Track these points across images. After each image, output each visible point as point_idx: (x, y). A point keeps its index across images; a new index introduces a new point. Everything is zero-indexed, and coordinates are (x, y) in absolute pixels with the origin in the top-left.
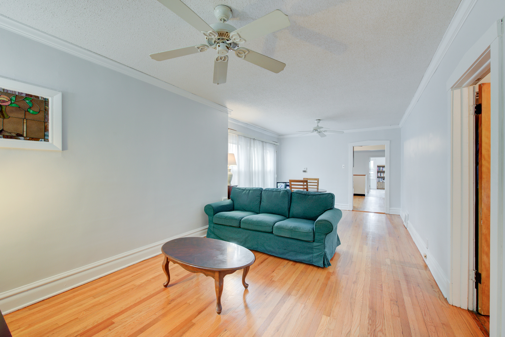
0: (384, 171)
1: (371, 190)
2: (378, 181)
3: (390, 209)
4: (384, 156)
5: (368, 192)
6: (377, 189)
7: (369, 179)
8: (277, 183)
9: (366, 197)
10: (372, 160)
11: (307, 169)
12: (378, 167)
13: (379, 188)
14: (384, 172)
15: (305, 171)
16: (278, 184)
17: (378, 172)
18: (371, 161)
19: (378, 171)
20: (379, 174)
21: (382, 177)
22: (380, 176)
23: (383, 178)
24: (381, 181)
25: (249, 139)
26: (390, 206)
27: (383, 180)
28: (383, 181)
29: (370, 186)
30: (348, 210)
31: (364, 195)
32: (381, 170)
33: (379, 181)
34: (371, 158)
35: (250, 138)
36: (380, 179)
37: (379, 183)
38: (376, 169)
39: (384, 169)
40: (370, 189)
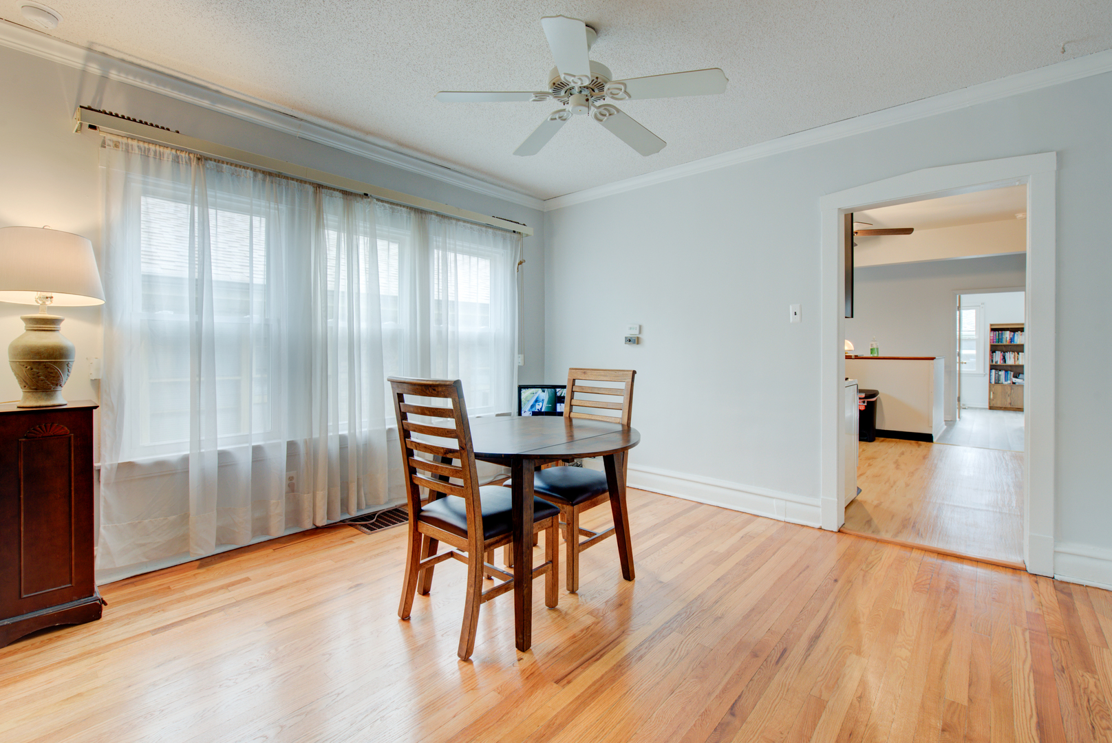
0: (1022, 346)
1: (964, 414)
2: (993, 381)
3: (1059, 549)
4: (1020, 286)
5: (951, 423)
6: (991, 408)
7: (953, 375)
8: (520, 388)
9: (935, 446)
10: (969, 308)
11: (640, 332)
12: (993, 330)
13: (999, 405)
14: (1019, 349)
15: (633, 341)
16: (523, 391)
17: (993, 349)
18: (964, 312)
19: (992, 346)
20: (998, 356)
21: (1011, 366)
22: (1000, 362)
23: (1018, 371)
24: (1006, 380)
25: (310, 189)
26: (1059, 535)
27: (1015, 377)
28: (1014, 380)
29: (959, 399)
30: (817, 526)
31: (928, 438)
32: (1004, 343)
33: (997, 382)
34: (966, 298)
35: (312, 184)
36: (1002, 373)
37: (998, 387)
38: (986, 338)
39: (1019, 339)
40: (960, 408)
